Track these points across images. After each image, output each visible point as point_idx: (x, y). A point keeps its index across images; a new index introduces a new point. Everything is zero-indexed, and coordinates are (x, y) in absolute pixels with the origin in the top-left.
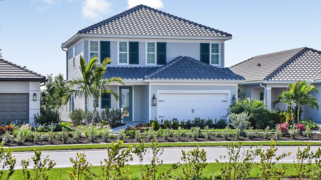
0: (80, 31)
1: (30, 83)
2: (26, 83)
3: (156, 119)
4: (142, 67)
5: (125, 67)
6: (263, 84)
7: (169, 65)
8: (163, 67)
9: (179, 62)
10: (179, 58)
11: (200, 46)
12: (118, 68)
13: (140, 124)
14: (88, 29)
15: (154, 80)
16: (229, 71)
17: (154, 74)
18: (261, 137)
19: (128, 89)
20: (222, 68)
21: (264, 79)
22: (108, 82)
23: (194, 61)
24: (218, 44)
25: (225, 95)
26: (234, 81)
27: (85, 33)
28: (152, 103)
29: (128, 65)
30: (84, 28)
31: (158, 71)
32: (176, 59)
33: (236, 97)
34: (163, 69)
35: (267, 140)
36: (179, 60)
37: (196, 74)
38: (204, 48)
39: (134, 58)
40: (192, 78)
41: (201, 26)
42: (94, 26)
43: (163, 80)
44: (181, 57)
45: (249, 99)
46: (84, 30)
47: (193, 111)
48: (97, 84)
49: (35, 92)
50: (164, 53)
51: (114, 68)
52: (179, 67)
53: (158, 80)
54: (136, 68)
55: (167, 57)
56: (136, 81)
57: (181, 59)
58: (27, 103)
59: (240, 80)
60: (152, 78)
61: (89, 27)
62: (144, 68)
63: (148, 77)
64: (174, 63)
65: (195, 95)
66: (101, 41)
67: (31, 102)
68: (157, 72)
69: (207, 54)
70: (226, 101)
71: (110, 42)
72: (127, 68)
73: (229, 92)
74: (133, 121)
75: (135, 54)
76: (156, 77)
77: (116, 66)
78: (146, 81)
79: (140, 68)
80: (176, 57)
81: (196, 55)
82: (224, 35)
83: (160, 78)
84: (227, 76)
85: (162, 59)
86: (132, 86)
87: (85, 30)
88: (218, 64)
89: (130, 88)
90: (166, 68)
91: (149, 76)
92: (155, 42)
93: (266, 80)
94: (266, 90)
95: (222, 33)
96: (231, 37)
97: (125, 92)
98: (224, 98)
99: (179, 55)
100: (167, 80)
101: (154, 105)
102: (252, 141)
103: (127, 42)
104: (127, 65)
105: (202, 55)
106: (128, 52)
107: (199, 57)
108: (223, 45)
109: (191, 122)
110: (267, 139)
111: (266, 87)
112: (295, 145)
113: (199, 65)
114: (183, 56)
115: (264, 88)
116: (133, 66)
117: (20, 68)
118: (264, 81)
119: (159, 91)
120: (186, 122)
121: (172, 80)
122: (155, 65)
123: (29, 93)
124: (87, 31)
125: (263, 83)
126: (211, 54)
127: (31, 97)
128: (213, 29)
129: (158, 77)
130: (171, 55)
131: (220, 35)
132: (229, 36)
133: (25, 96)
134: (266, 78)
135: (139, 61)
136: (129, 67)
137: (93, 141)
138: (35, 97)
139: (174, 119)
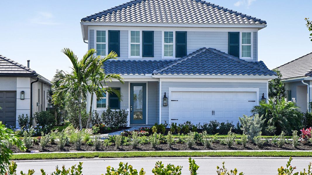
0: (84, 18)
1: (18, 78)
2: (12, 79)
3: (165, 122)
4: (158, 60)
5: (137, 60)
6: (305, 81)
7: (187, 58)
8: (179, 60)
9: (201, 55)
10: (201, 49)
11: (227, 36)
12: (129, 61)
13: (143, 128)
14: (94, 17)
15: (164, 76)
16: (263, 67)
17: (166, 68)
18: (275, 146)
19: (142, 87)
20: (254, 61)
21: (306, 75)
22: (106, 78)
23: (219, 53)
24: (250, 33)
25: (253, 94)
26: (262, 76)
27: (90, 21)
28: (163, 102)
29: (142, 58)
30: (89, 15)
31: (172, 65)
32: (198, 51)
33: (267, 96)
34: (178, 62)
35: (280, 150)
36: (201, 52)
37: (217, 68)
38: (233, 38)
39: (148, 50)
40: (211, 73)
41: (231, 12)
42: (103, 13)
43: (175, 75)
44: (205, 48)
45: (294, 98)
46: (88, 17)
47: (213, 112)
48: (94, 80)
49: (23, 90)
50: (184, 44)
51: (124, 61)
52: (199, 61)
53: (170, 75)
54: (150, 61)
55: (188, 48)
56: (144, 77)
57: (204, 50)
58: (14, 102)
59: (270, 75)
60: (162, 73)
61: (97, 14)
62: (160, 61)
63: (157, 72)
64: (195, 55)
65: (216, 94)
66: (109, 31)
67: (19, 102)
68: (170, 66)
69: (237, 45)
70: (255, 101)
71: (119, 31)
72: (140, 62)
73: (257, 90)
74: (147, 124)
75: (151, 45)
76: (167, 72)
77: (127, 60)
78: (155, 76)
79: (155, 61)
80: (198, 49)
81: (223, 47)
82: (257, 22)
83: (172, 73)
84: (255, 71)
85: (181, 51)
86: (146, 83)
87: (90, 18)
88: (250, 56)
89: (143, 85)
90: (183, 61)
91: (160, 71)
92: (174, 31)
93: (308, 76)
94: (309, 88)
95: (255, 20)
96: (266, 25)
97: (137, 90)
98: (251, 97)
99: (202, 47)
100: (181, 75)
101: (165, 105)
102: (261, 151)
103: (139, 31)
104: (139, 57)
105: (230, 46)
106: (141, 43)
107: (227, 48)
108: (256, 34)
109: (208, 126)
110: (281, 148)
111: (309, 85)
112: (303, 157)
113: (224, 58)
114: (207, 48)
115: (307, 86)
116: (148, 59)
117: (9, 61)
118: (306, 77)
119: (171, 89)
120: (201, 126)
121: (186, 76)
122: (173, 58)
123: (16, 91)
124: (92, 19)
125: (305, 79)
126: (241, 44)
127: (18, 96)
128: (245, 16)
129: (170, 72)
130: (192, 46)
131: (252, 22)
132: (263, 23)
133: (12, 95)
134: (308, 74)
135: (155, 53)
136: (142, 60)
137: (62, 149)
138: (23, 95)
139: (187, 122)
